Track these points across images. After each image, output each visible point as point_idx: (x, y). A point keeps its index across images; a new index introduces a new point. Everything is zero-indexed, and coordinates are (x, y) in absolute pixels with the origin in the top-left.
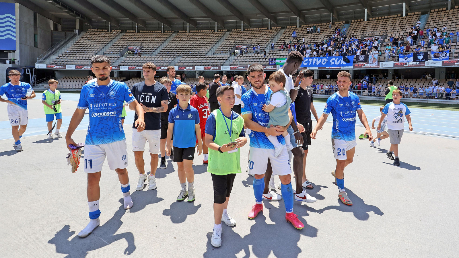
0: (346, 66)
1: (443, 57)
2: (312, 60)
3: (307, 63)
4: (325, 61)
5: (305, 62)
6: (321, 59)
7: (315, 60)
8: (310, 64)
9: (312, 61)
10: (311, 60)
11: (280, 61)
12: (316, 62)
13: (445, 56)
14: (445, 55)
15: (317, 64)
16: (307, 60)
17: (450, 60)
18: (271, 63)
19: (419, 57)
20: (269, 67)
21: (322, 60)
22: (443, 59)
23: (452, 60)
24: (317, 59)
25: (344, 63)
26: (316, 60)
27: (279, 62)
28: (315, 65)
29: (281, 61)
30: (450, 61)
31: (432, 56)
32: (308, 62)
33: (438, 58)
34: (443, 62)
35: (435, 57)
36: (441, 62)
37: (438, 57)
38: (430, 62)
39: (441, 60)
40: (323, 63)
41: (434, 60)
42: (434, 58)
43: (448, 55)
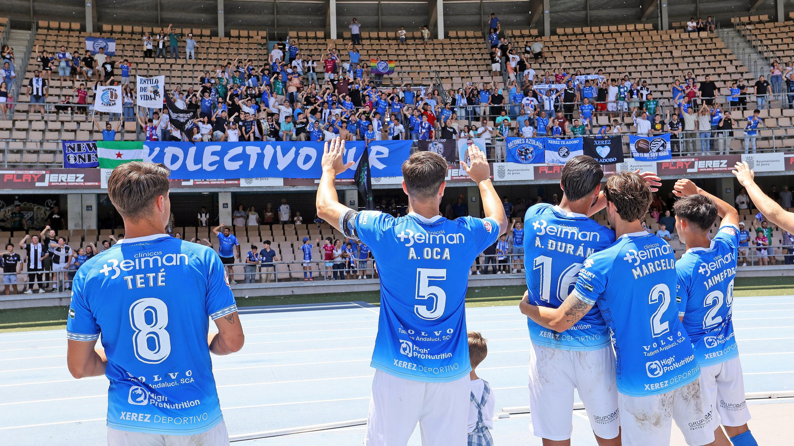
0: (385, 176)
1: (658, 151)
2: (258, 150)
3: (241, 163)
4: (308, 158)
5: (231, 160)
6: (294, 149)
7: (269, 151)
8: (252, 165)
9: (261, 157)
10: (253, 151)
11: (117, 151)
12: (274, 160)
13: (661, 148)
14: (663, 145)
15: (281, 166)
16: (238, 150)
17: (674, 160)
18: (72, 161)
19: (599, 150)
20: (63, 177)
21: (297, 154)
22: (659, 158)
23: (679, 160)
24: (279, 148)
25: (381, 166)
26: (275, 153)
27: (115, 157)
28: (273, 172)
29: (121, 152)
30: (675, 163)
31: (633, 147)
32: (245, 157)
33: (646, 155)
34: (659, 165)
35: (640, 150)
36: (654, 164)
37: (647, 151)
38: (629, 165)
39: (653, 159)
40: (304, 164)
41: (637, 159)
42: (637, 155)
43: (668, 146)
